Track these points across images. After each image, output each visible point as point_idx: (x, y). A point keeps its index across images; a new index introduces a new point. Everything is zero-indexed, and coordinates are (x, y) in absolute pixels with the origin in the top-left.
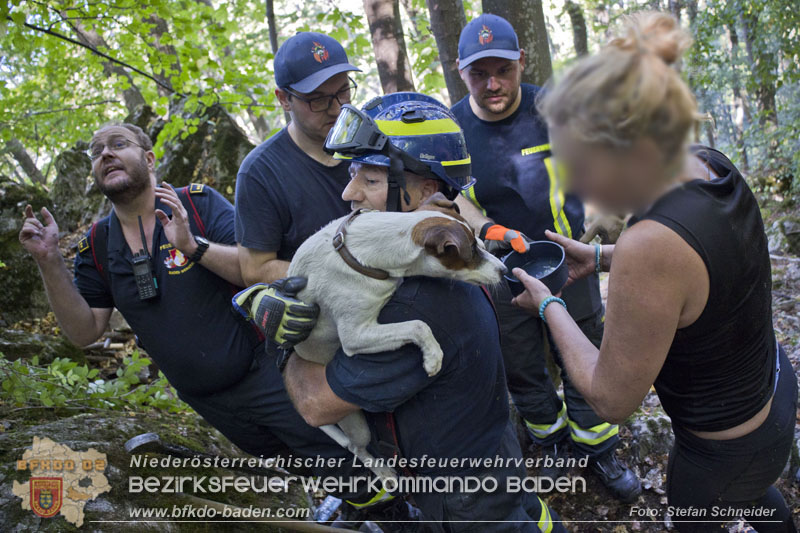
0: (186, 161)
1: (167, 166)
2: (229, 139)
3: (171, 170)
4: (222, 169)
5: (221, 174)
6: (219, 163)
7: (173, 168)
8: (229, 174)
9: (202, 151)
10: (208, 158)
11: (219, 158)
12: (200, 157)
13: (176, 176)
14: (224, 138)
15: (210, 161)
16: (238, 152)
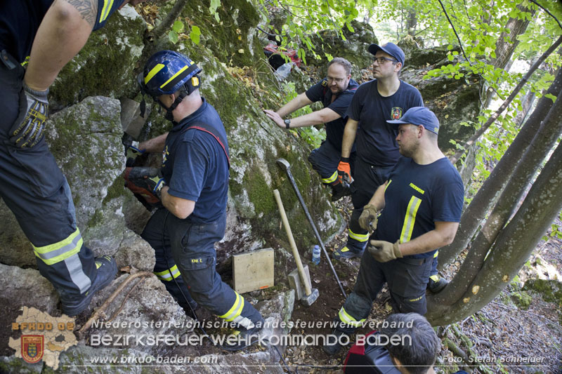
0: (445, 86)
1: (436, 81)
2: (471, 95)
3: (434, 85)
4: (454, 105)
5: (451, 106)
6: (455, 101)
7: (437, 85)
8: (454, 110)
9: (456, 89)
10: (454, 95)
11: (458, 99)
12: (452, 91)
13: (434, 89)
14: (470, 92)
15: (453, 96)
16: (468, 104)
